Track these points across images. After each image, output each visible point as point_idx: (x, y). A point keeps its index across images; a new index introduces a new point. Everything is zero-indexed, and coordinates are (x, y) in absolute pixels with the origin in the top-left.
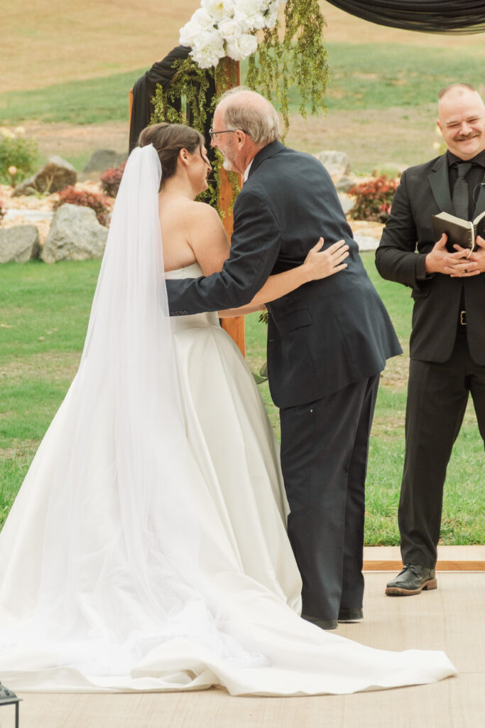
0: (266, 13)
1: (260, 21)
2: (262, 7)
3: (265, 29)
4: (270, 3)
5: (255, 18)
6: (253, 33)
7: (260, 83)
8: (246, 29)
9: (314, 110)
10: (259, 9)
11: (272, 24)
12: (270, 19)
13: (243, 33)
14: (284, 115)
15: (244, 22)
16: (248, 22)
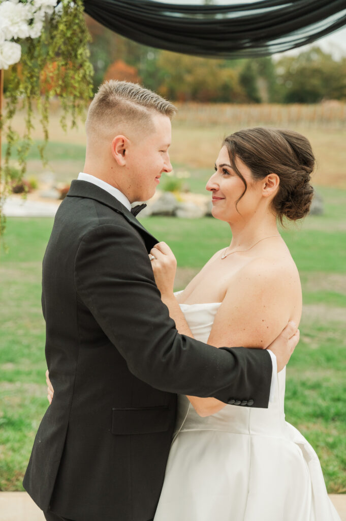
0: (31, 22)
1: (25, 31)
2: (27, 15)
3: (29, 39)
4: (35, 12)
5: (19, 26)
6: (17, 40)
7: (21, 93)
8: (10, 37)
9: (74, 123)
10: (23, 18)
11: (36, 34)
12: (35, 29)
13: (6, 40)
14: (44, 127)
15: (7, 28)
16: (11, 29)
